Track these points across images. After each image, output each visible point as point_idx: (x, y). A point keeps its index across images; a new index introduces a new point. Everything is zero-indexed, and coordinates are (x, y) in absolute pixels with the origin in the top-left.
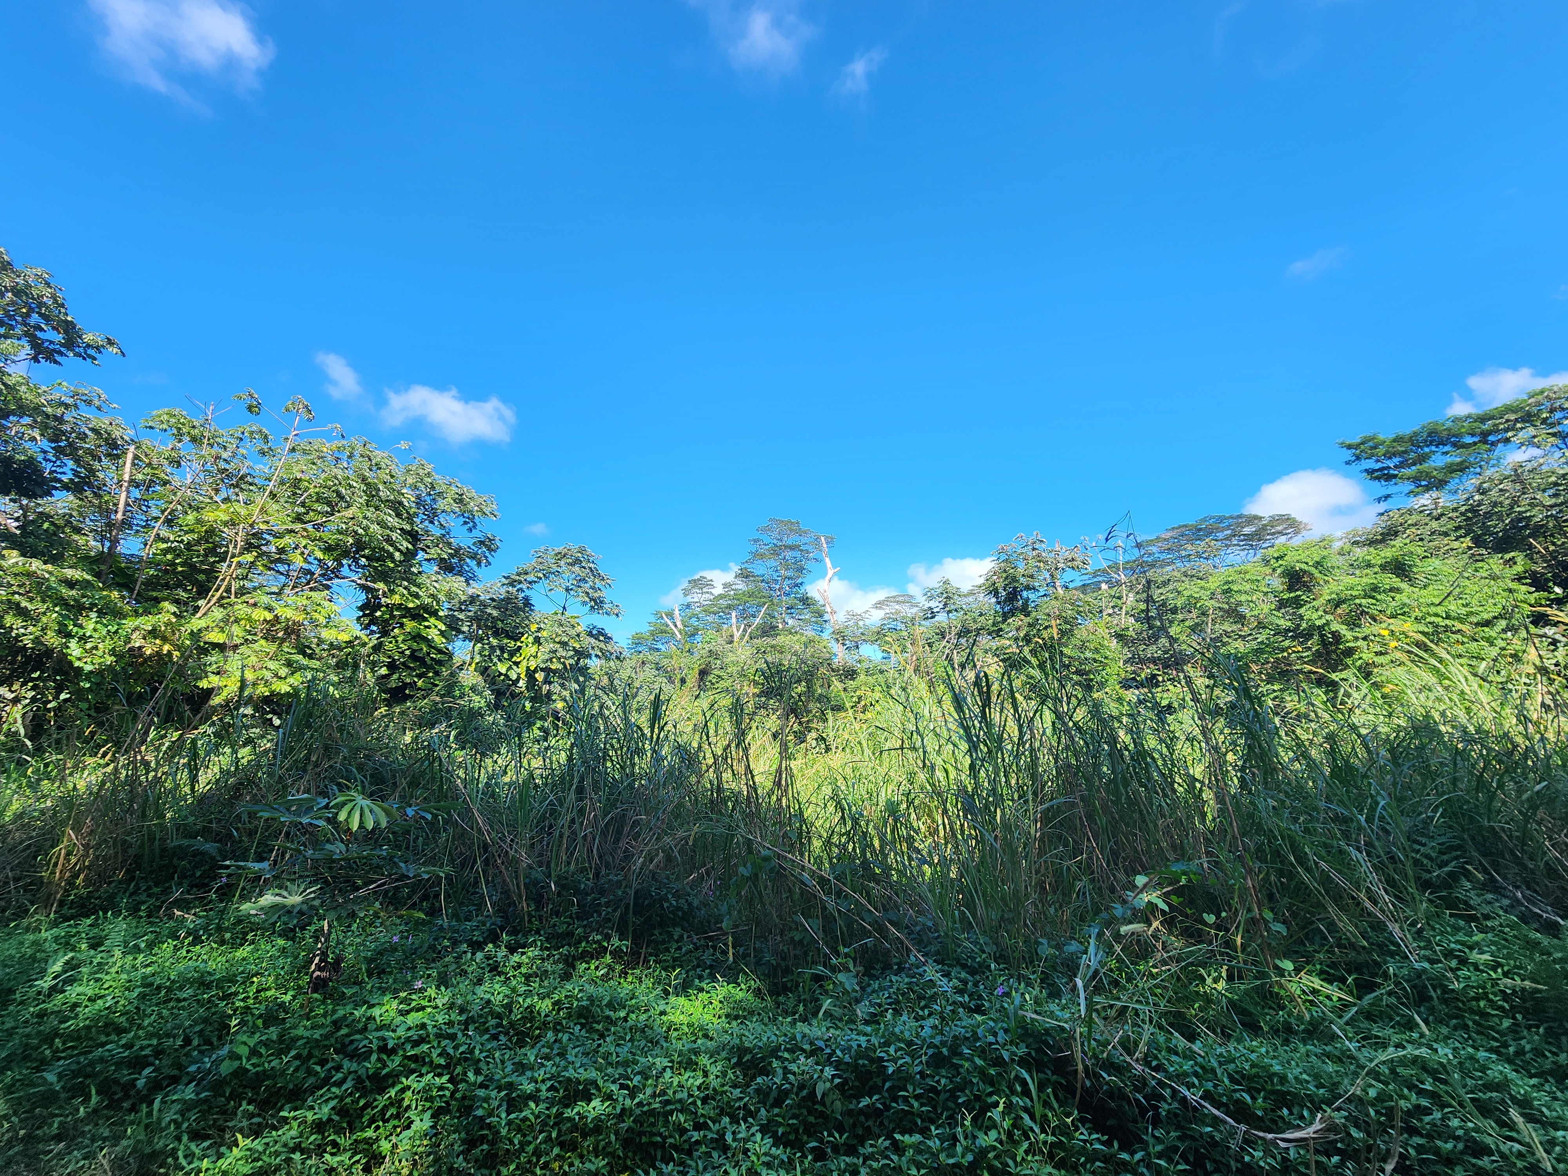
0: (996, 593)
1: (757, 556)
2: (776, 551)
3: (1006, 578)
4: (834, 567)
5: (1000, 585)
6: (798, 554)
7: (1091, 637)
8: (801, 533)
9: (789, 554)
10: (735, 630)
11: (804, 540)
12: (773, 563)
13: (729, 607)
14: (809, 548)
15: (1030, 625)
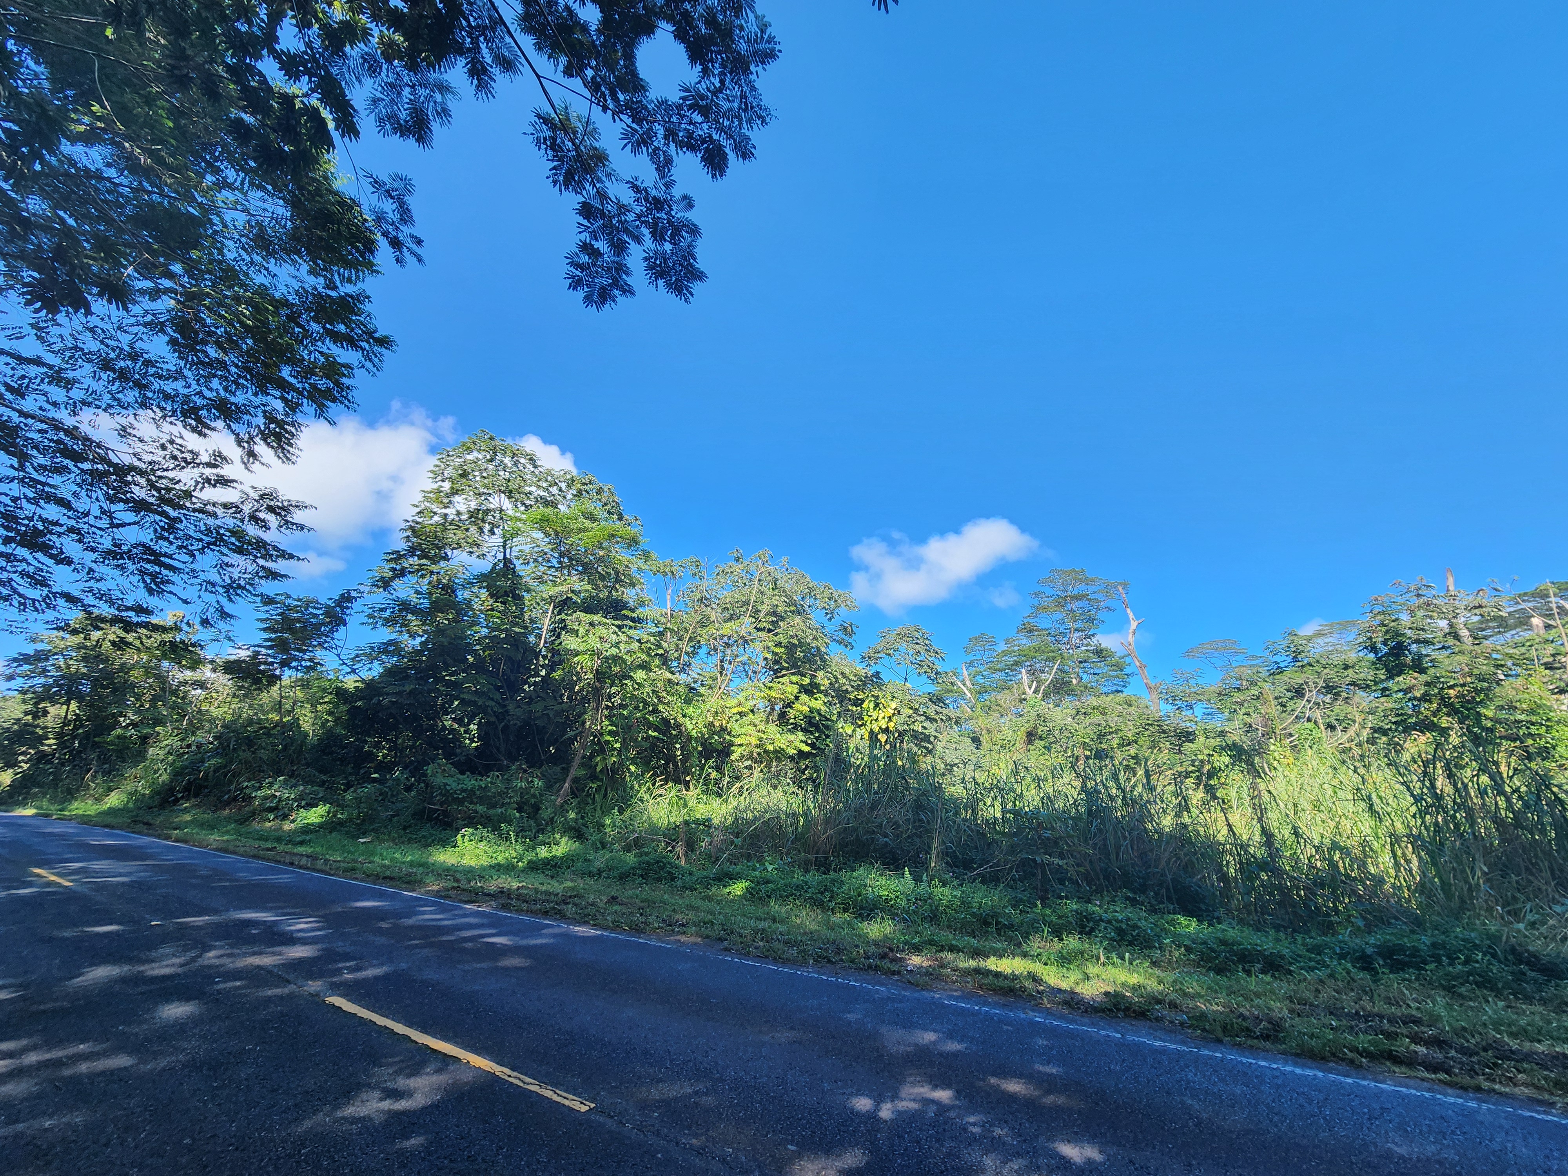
0: (1373, 649)
1: (1039, 609)
2: (1061, 602)
3: (1387, 632)
4: (1137, 617)
5: (1379, 639)
6: (1084, 603)
7: (1521, 696)
8: (1087, 581)
9: (1075, 605)
10: (1027, 688)
11: (1092, 589)
12: (1059, 616)
13: (1016, 663)
14: (1100, 597)
15: (1427, 684)
